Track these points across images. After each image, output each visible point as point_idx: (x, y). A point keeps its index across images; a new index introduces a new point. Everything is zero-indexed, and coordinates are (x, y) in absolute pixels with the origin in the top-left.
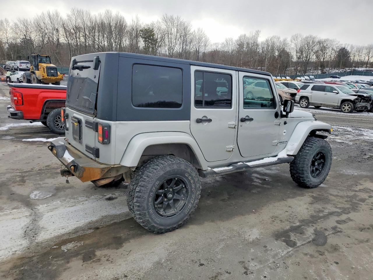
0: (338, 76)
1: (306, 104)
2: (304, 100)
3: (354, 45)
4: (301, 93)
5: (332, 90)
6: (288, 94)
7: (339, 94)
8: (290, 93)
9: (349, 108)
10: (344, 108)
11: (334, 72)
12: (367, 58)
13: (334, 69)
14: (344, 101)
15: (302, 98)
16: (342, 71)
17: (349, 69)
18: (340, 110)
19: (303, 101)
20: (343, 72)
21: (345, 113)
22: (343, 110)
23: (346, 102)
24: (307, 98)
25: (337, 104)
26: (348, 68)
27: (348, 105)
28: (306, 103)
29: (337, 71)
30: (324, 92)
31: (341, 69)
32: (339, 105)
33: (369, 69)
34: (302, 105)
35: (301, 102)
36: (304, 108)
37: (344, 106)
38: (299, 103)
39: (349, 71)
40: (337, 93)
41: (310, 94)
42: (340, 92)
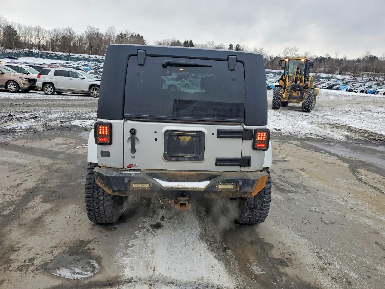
0: (14, 57)
1: (52, 91)
2: (48, 86)
3: (21, 24)
4: (42, 79)
5: (75, 75)
6: (24, 79)
7: (84, 79)
8: (27, 79)
9: (97, 92)
10: (92, 93)
11: (8, 52)
12: (38, 40)
13: (7, 49)
14: (91, 86)
15: (45, 84)
16: (17, 51)
17: (24, 50)
18: (90, 95)
19: (47, 88)
20: (18, 53)
21: (94, 97)
22: (92, 94)
23: (94, 87)
24: (51, 84)
25: (85, 90)
26: (22, 49)
27: (96, 90)
28: (51, 89)
29: (11, 51)
30: (69, 78)
31: (15, 49)
32: (88, 90)
33: (43, 52)
34: (46, 92)
35: (45, 89)
36: (50, 94)
37: (92, 91)
38: (42, 90)
39: (23, 52)
40: (83, 79)
41: (54, 80)
42: (85, 77)
